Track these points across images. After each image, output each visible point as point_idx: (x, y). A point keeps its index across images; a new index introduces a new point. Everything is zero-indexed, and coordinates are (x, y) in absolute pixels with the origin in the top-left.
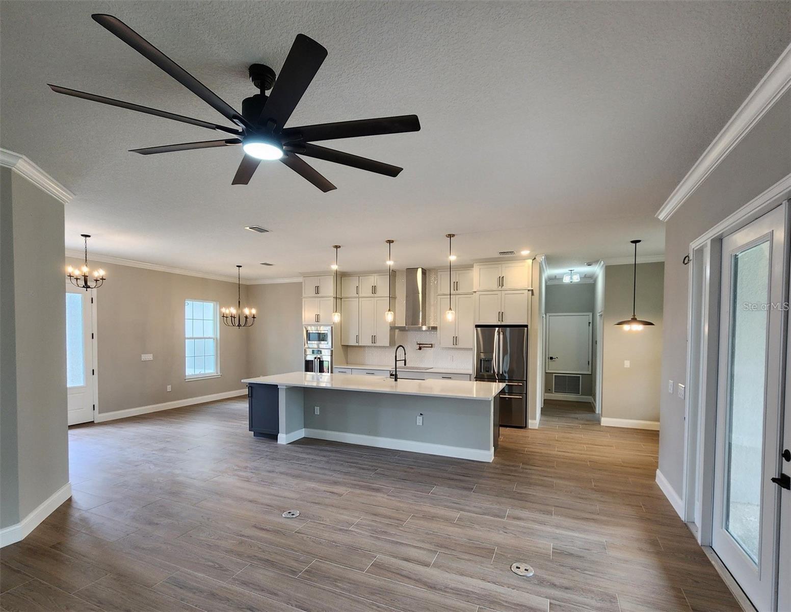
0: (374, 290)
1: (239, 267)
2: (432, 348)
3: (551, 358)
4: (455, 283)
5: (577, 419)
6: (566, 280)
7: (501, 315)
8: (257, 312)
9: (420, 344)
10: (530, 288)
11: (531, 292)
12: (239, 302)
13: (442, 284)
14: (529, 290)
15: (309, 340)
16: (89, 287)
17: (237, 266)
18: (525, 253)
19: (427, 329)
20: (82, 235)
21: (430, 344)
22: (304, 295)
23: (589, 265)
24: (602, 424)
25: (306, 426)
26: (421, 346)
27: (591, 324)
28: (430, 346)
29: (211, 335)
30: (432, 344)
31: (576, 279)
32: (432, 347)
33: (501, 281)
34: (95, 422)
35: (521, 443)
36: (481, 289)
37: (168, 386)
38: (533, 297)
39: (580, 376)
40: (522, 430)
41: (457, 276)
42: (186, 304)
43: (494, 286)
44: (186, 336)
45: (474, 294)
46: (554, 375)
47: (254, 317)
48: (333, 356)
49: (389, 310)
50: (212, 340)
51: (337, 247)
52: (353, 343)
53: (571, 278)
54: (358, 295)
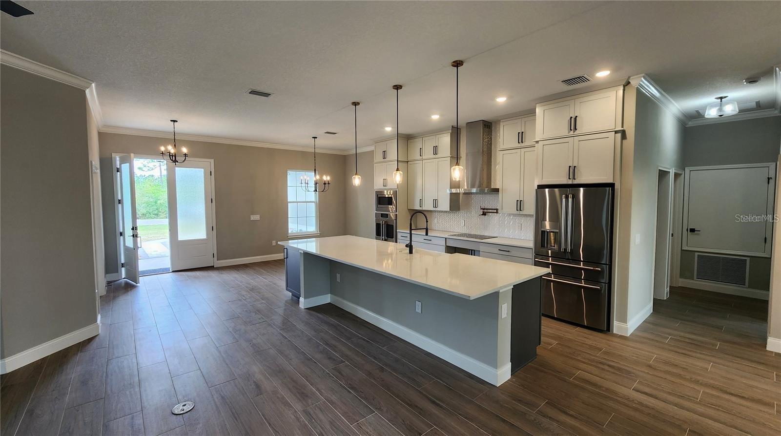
0: (435, 150)
1: (315, 138)
2: (498, 214)
3: (693, 230)
4: (520, 134)
5: (720, 328)
6: (712, 113)
7: (573, 171)
8: (330, 178)
9: (484, 209)
10: (619, 128)
11: (619, 135)
12: (315, 170)
13: (505, 137)
14: (616, 132)
15: (379, 204)
16: (177, 162)
17: (313, 138)
18: (603, 74)
19: (478, 191)
20: (171, 121)
21: (495, 209)
22: (375, 161)
23: (750, 82)
24: (769, 348)
25: (332, 292)
26: (486, 211)
27: (772, 182)
28: (495, 211)
29: (314, 200)
30: (497, 210)
31: (730, 109)
32: (497, 212)
33: (573, 124)
34: (215, 267)
35: (579, 358)
36: (546, 136)
37: (273, 241)
38: (624, 141)
39: (748, 259)
40: (600, 334)
41: (523, 125)
42: (288, 174)
43: (564, 131)
44: (288, 201)
45: (536, 145)
46: (697, 254)
47: (329, 184)
48: (398, 219)
49: (398, 170)
50: (314, 203)
51: (355, 104)
52: (418, 208)
53: (720, 110)
54: (421, 158)
